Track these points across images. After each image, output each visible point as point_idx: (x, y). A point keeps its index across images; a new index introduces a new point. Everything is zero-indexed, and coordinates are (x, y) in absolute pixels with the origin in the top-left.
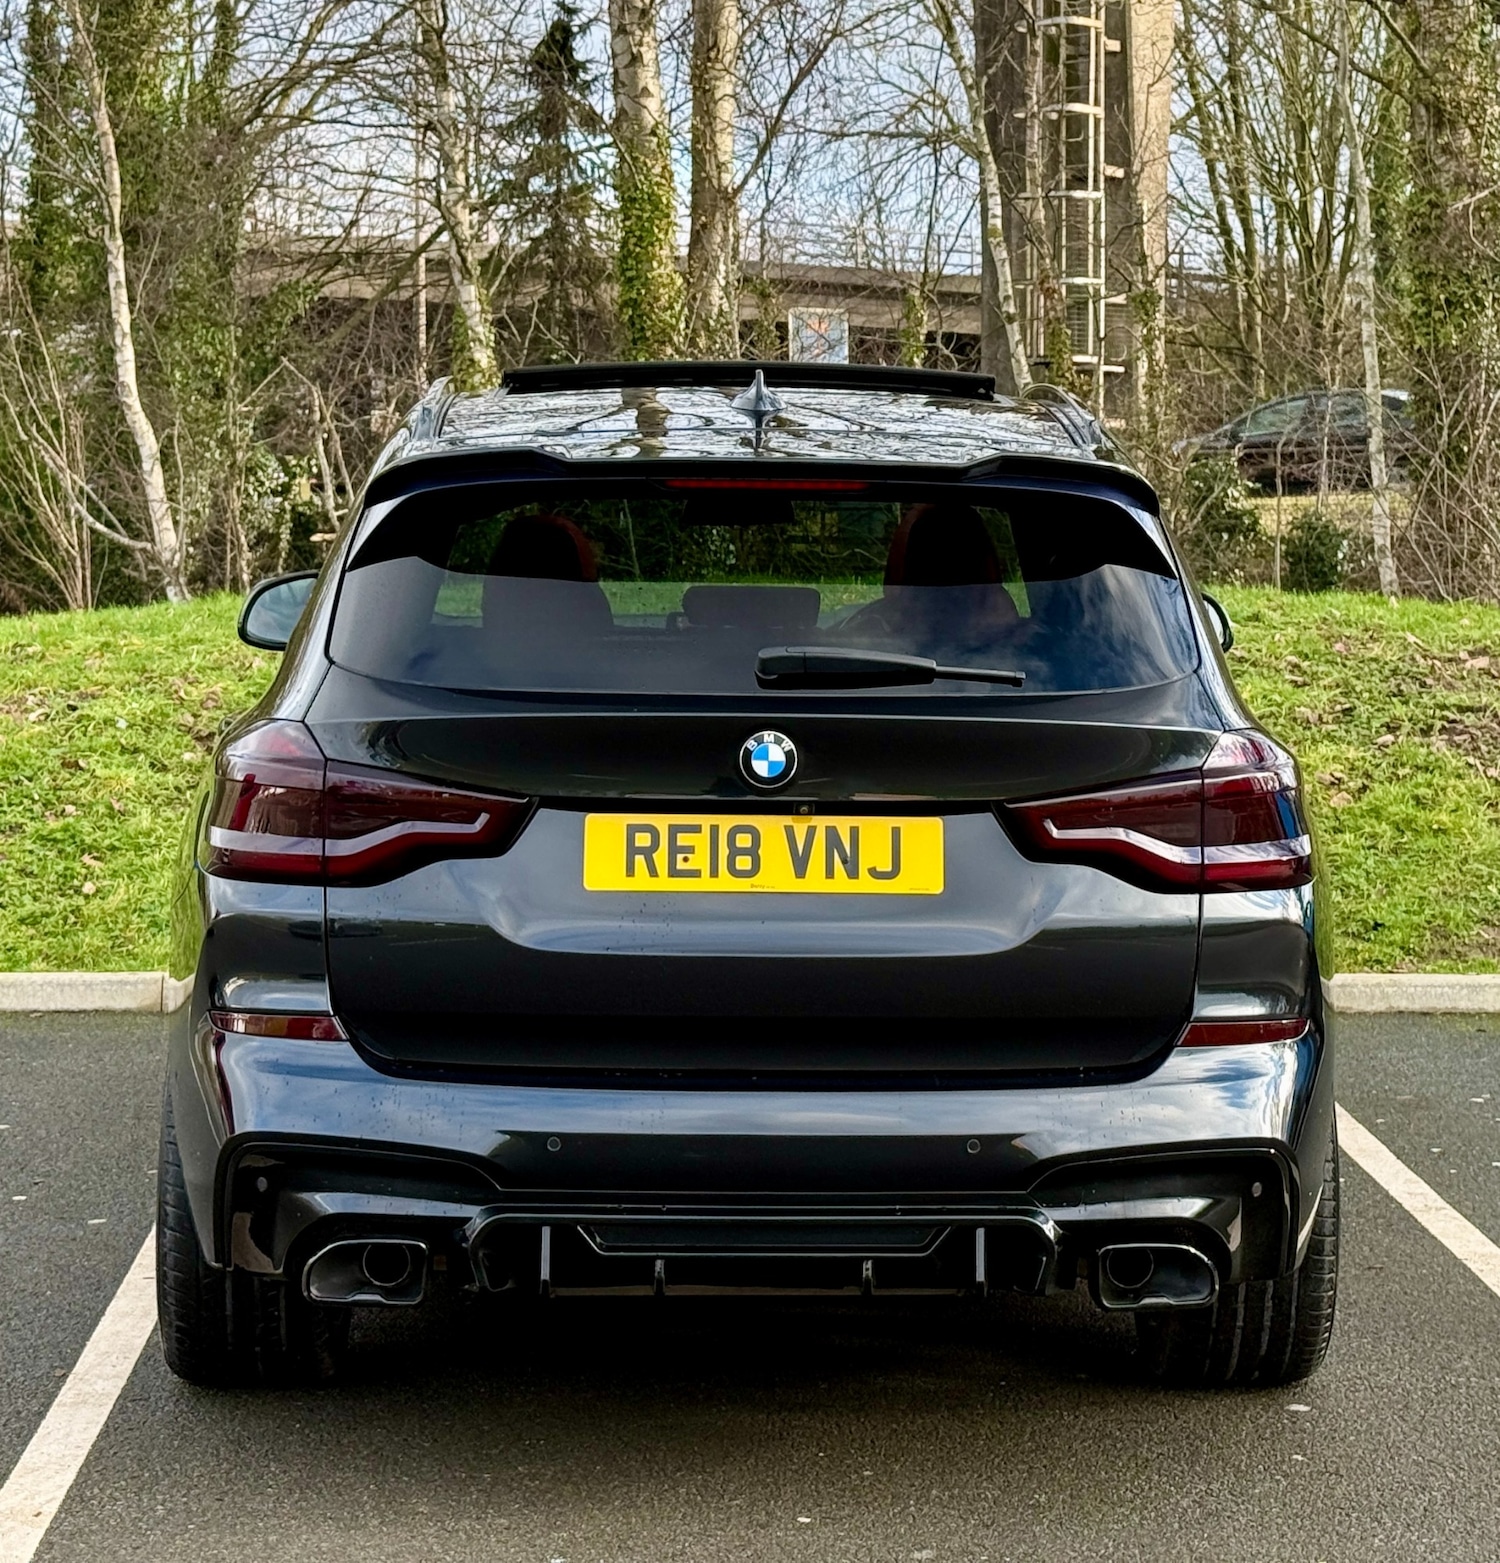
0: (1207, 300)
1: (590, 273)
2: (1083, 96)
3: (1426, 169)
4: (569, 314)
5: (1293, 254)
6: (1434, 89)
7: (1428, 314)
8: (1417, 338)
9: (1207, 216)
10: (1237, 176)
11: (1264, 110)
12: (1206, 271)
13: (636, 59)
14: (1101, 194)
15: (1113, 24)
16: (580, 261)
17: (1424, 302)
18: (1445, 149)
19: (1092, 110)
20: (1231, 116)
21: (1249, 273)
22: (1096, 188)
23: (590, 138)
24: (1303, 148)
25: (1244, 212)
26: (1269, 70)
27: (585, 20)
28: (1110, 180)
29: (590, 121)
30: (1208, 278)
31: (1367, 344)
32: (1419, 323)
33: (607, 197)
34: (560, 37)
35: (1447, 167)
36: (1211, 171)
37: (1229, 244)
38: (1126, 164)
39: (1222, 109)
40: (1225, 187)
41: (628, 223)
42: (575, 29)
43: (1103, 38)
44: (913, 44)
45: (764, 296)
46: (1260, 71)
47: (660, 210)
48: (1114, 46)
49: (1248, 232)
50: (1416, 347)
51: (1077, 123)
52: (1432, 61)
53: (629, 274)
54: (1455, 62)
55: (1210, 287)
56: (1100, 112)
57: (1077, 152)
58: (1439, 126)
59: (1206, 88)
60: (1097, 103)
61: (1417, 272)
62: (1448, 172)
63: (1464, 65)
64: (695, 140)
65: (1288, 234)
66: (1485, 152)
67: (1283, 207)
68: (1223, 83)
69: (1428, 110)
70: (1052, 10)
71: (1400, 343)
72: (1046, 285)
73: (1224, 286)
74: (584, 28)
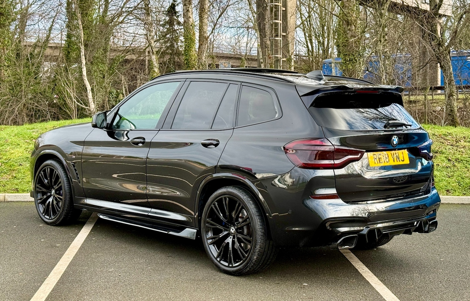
0: (304, 61)
1: (178, 54)
2: (278, 19)
3: (345, 33)
4: (174, 62)
5: (321, 52)
6: (347, 18)
7: (346, 62)
8: (343, 67)
9: (304, 44)
10: (310, 36)
11: (316, 23)
12: (304, 55)
13: (188, 11)
14: (281, 39)
15: (284, 5)
16: (177, 51)
17: (345, 60)
18: (349, 30)
19: (279, 22)
20: (309, 24)
21: (312, 55)
22: (280, 37)
23: (179, 27)
24: (323, 31)
25: (311, 43)
26: (316, 15)
27: (178, 3)
28: (283, 36)
29: (179, 23)
30: (305, 56)
31: (333, 68)
32: (344, 64)
33: (182, 38)
34: (173, 7)
35: (349, 33)
36: (305, 35)
37: (308, 49)
38: (286, 32)
39: (307, 23)
40: (307, 38)
41: (186, 43)
42: (176, 5)
43: (282, 7)
44: (246, 9)
45: (213, 58)
46: (315, 16)
47: (193, 41)
48: (284, 9)
49: (312, 47)
50: (343, 69)
51: (276, 24)
52: (347, 12)
53: (186, 54)
54: (351, 13)
55: (304, 58)
56: (281, 22)
57: (276, 30)
58: (348, 25)
59: (304, 19)
60: (280, 21)
61: (343, 54)
62: (350, 34)
63: (353, 13)
64: (200, 27)
65: (320, 48)
66: (357, 30)
67: (319, 42)
68: (307, 18)
69: (346, 22)
70: (272, 2)
71: (340, 68)
72: (269, 56)
73: (308, 58)
74: (177, 5)
